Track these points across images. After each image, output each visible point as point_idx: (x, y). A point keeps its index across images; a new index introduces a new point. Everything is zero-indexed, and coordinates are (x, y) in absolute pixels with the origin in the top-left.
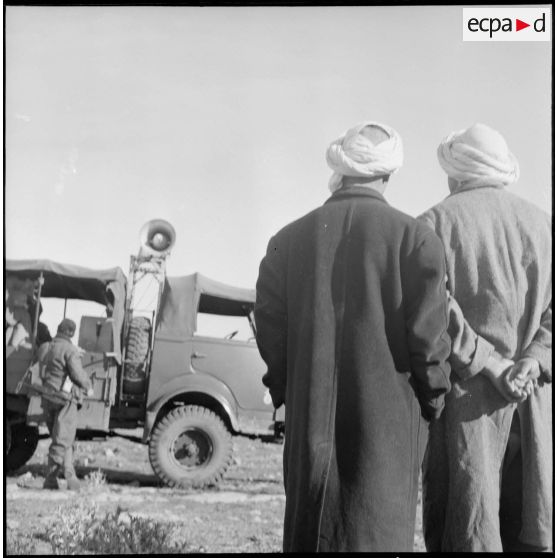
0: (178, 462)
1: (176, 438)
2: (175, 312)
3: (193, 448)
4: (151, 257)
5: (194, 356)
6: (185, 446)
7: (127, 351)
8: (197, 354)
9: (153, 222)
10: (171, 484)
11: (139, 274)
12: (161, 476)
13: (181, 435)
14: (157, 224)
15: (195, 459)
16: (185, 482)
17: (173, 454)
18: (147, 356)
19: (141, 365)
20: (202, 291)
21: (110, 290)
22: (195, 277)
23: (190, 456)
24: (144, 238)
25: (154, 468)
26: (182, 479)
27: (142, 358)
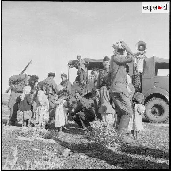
0: (153, 115)
1: (151, 108)
2: (148, 69)
3: (157, 111)
4: (140, 53)
5: (155, 82)
6: (155, 110)
7: (134, 82)
8: (156, 82)
9: (139, 42)
10: (151, 121)
11: (138, 59)
12: (148, 119)
13: (153, 107)
14: (140, 43)
15: (158, 114)
16: (155, 121)
17: (151, 112)
18: (140, 83)
19: (139, 86)
20: (156, 62)
21: (127, 65)
22: (153, 57)
23: (157, 113)
24: (137, 48)
25: (145, 117)
26: (154, 120)
27: (139, 84)
